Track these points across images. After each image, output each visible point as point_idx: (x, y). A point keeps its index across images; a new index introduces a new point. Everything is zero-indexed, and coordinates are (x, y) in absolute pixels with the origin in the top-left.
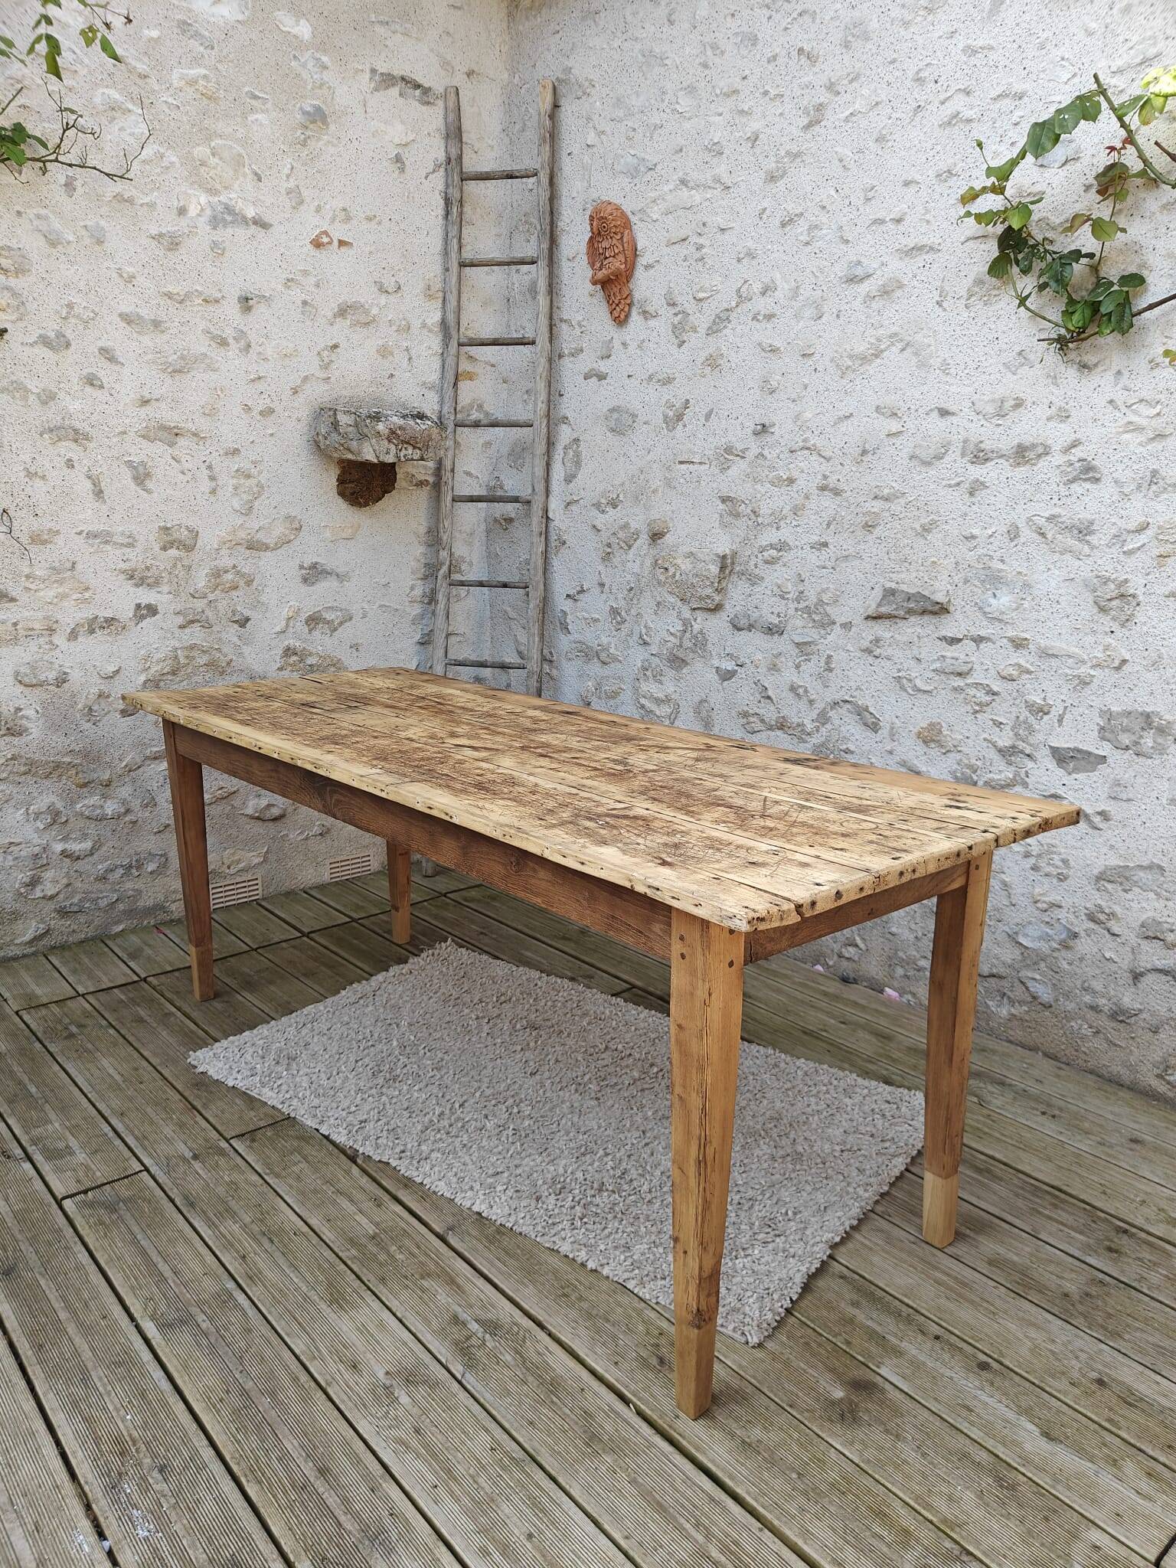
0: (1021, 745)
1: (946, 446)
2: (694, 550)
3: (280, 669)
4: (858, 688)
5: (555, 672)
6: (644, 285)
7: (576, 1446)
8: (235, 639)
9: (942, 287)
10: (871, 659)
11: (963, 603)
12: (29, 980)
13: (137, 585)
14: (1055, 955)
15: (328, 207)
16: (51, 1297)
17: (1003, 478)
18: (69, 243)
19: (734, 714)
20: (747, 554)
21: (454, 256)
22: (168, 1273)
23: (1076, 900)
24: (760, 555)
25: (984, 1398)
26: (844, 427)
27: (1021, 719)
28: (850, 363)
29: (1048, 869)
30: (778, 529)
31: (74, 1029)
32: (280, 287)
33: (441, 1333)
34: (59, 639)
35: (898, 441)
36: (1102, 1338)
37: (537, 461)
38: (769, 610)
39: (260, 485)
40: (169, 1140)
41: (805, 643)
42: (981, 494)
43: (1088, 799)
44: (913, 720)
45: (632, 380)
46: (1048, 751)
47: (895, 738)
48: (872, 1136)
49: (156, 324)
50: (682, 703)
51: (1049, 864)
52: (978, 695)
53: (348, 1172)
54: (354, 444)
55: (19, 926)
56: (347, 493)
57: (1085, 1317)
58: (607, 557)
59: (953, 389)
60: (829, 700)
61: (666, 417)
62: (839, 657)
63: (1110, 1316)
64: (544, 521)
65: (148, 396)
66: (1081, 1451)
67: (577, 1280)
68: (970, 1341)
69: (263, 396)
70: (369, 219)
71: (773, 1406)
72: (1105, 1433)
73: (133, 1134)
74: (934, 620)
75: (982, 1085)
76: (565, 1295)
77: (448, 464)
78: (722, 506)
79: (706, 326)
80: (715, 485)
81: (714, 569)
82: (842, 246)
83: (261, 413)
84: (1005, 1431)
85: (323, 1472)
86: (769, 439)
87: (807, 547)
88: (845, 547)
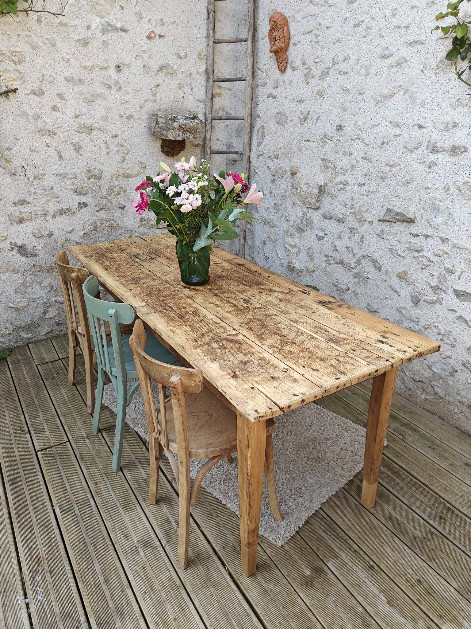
0: (441, 286)
1: (420, 143)
2: (308, 182)
3: (139, 227)
4: (374, 251)
5: (252, 229)
6: (293, 54)
7: (201, 583)
8: (120, 215)
9: (425, 63)
10: (380, 239)
11: (421, 219)
12: (43, 351)
13: (78, 195)
14: (447, 377)
15: (153, 19)
16: (26, 494)
17: (444, 161)
18: (41, 47)
19: (322, 255)
20: (331, 185)
21: (211, 38)
22: (68, 488)
23: (458, 356)
24: (336, 186)
25: (368, 582)
26: (376, 130)
27: (442, 274)
28: (380, 99)
29: (447, 341)
30: (344, 175)
31: (55, 375)
32: (133, 59)
33: (161, 526)
34: (49, 218)
35: (398, 139)
36: (426, 561)
37: (246, 136)
38: (339, 211)
39: (127, 149)
40: (79, 429)
41: (353, 228)
42: (434, 168)
43: (468, 314)
44: (395, 268)
45: (287, 100)
46: (452, 291)
47: (388, 275)
48: (352, 452)
49: (80, 81)
50: (302, 248)
51: (448, 339)
52: (424, 261)
53: (141, 449)
54: (165, 132)
55: (41, 329)
56: (165, 151)
57: (421, 549)
58: (273, 181)
59: (426, 115)
60: (361, 255)
61: (300, 118)
62: (367, 236)
63: (432, 550)
64: (248, 163)
65: (78, 114)
66: (402, 612)
67: (217, 508)
68: (369, 555)
69: (127, 110)
70: (173, 23)
71: (280, 575)
72: (414, 606)
73: (67, 425)
74: (408, 225)
75: (406, 430)
76: (211, 514)
77: (208, 137)
78: (321, 162)
79: (318, 75)
80: (319, 152)
81: (316, 192)
82: (380, 39)
83: (127, 118)
84: (373, 599)
85: (106, 581)
86: (343, 133)
87: (356, 185)
88: (372, 187)
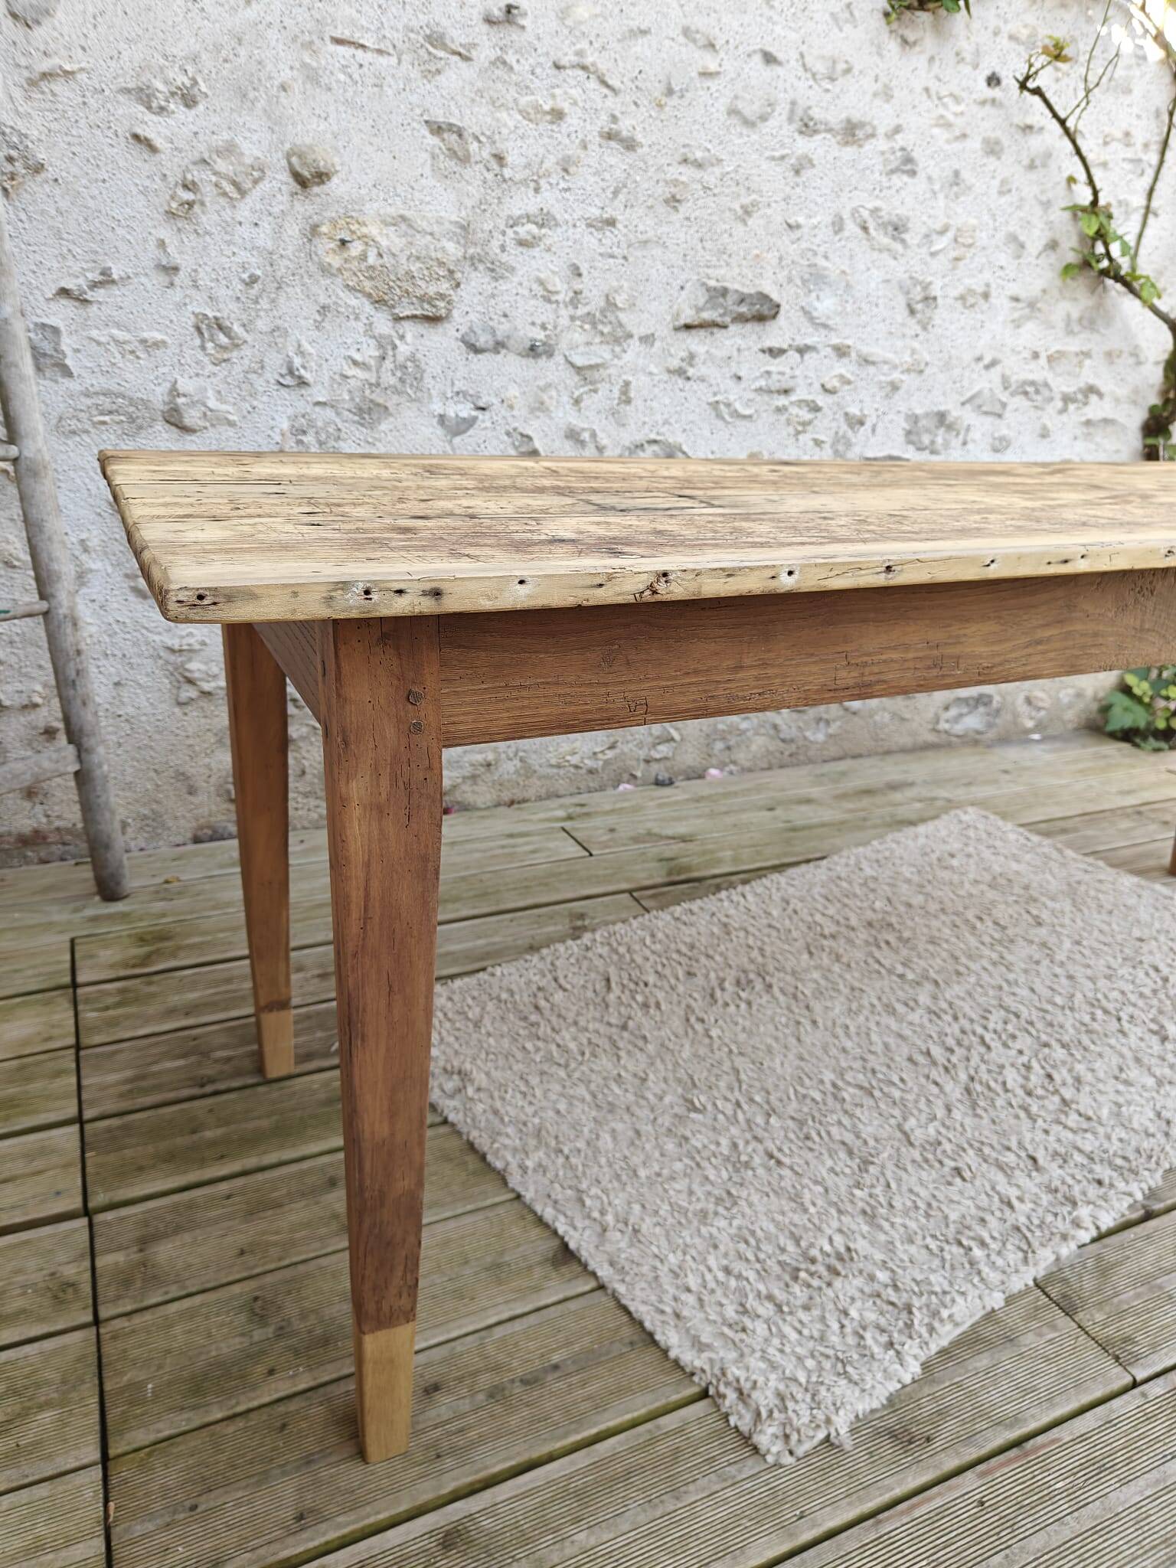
1: (772, 105)
4: (666, 422)
10: (680, 382)
17: (830, 158)
24: (510, 231)
26: (640, 46)
27: (841, 433)
30: (537, 190)
35: (713, 84)
38: (527, 319)
41: (591, 367)
42: (807, 174)
52: (802, 413)
58: (182, 212)
60: (627, 444)
62: (639, 382)
74: (757, 328)
78: (433, 141)
87: (582, 225)
88: (641, 228)
